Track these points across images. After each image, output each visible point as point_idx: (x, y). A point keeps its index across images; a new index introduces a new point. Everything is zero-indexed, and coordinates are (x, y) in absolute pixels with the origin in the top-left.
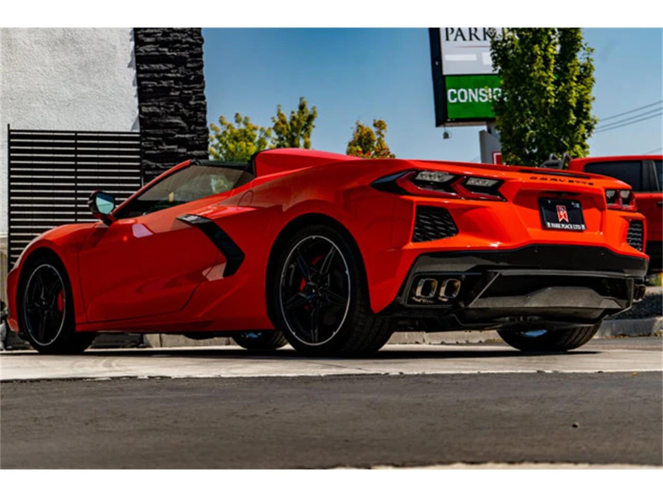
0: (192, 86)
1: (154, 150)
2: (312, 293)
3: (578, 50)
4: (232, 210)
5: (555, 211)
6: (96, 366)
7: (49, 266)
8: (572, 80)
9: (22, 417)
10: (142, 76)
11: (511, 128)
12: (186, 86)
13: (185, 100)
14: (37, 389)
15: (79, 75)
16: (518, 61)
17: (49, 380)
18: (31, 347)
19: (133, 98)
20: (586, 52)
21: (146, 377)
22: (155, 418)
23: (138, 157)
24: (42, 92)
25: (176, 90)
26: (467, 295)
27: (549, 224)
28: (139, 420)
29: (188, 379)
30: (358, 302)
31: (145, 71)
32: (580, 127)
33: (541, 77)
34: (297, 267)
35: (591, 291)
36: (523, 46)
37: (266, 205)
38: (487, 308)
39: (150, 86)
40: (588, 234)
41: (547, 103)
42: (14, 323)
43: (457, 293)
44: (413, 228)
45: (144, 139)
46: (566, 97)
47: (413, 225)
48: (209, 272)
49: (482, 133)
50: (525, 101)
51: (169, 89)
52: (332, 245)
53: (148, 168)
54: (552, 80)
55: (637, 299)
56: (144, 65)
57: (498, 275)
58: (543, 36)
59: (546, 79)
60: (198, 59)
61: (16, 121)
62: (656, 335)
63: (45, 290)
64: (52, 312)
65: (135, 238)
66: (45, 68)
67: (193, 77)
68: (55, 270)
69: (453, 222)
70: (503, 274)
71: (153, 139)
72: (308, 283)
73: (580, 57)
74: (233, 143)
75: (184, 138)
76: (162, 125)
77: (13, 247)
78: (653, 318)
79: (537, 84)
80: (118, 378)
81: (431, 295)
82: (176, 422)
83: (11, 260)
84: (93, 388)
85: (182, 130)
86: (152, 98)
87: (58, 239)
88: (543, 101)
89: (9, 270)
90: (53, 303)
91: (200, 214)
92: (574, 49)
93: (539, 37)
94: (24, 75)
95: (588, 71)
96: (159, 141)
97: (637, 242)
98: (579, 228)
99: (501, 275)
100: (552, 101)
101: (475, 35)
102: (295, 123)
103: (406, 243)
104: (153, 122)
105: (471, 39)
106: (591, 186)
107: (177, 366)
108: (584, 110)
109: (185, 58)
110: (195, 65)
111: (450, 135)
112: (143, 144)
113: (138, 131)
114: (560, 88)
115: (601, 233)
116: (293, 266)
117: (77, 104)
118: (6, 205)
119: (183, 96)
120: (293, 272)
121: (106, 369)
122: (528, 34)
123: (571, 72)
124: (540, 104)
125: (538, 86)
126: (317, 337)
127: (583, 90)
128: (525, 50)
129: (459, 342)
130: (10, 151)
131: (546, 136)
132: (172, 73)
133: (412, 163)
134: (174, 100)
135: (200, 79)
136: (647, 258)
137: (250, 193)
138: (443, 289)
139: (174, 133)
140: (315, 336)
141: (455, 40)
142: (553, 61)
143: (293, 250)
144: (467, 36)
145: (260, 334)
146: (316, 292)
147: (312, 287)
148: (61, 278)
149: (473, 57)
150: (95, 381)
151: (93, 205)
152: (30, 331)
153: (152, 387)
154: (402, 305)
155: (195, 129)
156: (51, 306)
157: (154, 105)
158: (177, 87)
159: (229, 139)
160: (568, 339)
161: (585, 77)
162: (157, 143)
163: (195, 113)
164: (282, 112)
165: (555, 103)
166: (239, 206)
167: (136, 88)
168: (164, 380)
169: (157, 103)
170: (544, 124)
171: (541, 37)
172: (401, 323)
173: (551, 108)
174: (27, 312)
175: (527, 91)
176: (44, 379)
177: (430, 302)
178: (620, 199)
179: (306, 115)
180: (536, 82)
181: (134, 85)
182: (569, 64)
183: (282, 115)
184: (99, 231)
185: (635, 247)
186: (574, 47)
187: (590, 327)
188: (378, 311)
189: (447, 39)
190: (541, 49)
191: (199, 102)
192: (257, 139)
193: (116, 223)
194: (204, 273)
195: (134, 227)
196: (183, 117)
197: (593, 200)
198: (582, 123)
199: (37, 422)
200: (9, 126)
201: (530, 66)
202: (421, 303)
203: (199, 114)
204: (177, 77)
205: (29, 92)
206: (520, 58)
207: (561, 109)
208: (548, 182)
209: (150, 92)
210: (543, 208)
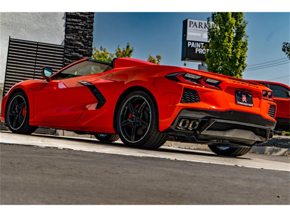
0: (88, 30)
1: (69, 54)
2: (134, 120)
3: (243, 36)
4: (102, 81)
5: (241, 97)
6: (38, 141)
7: (21, 96)
8: (239, 48)
9: (5, 161)
10: (68, 23)
11: (212, 65)
12: (85, 30)
13: (84, 35)
14: (12, 148)
15: (41, 19)
16: (218, 38)
17: (18, 145)
18: (9, 130)
19: (63, 32)
20: (246, 37)
21: (62, 148)
22: (70, 169)
23: (63, 56)
24: (25, 25)
25: (81, 31)
26: (200, 128)
27: (238, 102)
28: (62, 169)
29: (81, 151)
30: (154, 126)
31: (69, 21)
32: (240, 67)
33: (227, 45)
34: (128, 108)
35: (252, 133)
36: (221, 32)
37: (118, 80)
38: (208, 135)
39: (71, 28)
40: (254, 108)
41: (228, 56)
42: (3, 119)
43: (197, 127)
44: (181, 97)
45: (66, 49)
46: (236, 55)
47: (181, 96)
48: (89, 106)
49: (199, 65)
50: (219, 54)
51: (78, 30)
52: (145, 100)
53: (66, 61)
54: (231, 47)
55: (270, 138)
56: (69, 19)
57: (215, 121)
58: (230, 29)
59: (229, 46)
60: (92, 19)
61: (13, 35)
62: (266, 154)
63: (18, 106)
64: (20, 116)
65: (59, 88)
66: (28, 15)
67: (89, 26)
68: (23, 98)
69: (199, 96)
70: (217, 121)
71: (69, 49)
72: (133, 116)
73: (243, 39)
74: (98, 58)
75: (83, 51)
76: (74, 45)
77: (6, 87)
78: (266, 147)
79: (225, 48)
80: (49, 147)
81: (186, 127)
82: (80, 172)
83: (4, 92)
84: (38, 151)
85: (82, 48)
86: (71, 33)
87: (26, 86)
88: (227, 55)
89: (3, 97)
90: (21, 112)
91: (89, 81)
92: (241, 36)
93: (228, 29)
94: (18, 16)
95: (245, 45)
96: (72, 51)
97: (272, 114)
98: (251, 106)
99: (216, 122)
100: (230, 55)
101: (201, 26)
102: (124, 53)
103: (178, 103)
104: (70, 43)
105: (199, 27)
106: (257, 88)
107: (74, 145)
108: (242, 61)
109: (87, 18)
110: (90, 21)
111: (186, 65)
112: (65, 51)
113: (64, 45)
114: (234, 51)
115: (259, 109)
116: (127, 108)
117: (39, 32)
118: (5, 69)
119: (84, 33)
120: (126, 110)
121: (42, 143)
122: (224, 27)
123: (239, 45)
124: (225, 56)
125: (225, 49)
126: (134, 139)
127: (242, 52)
128: (222, 34)
129: (186, 148)
130: (9, 47)
131: (226, 69)
132: (80, 24)
133: (184, 69)
134: (80, 35)
135: (92, 27)
136: (276, 122)
137: (111, 75)
138: (191, 125)
139: (78, 48)
140: (133, 139)
141: (193, 27)
142: (232, 40)
143: (127, 101)
144: (198, 26)
145: (106, 135)
146: (136, 119)
147: (134, 117)
148: (25, 102)
149: (199, 35)
150: (39, 148)
151: (43, 73)
152: (9, 123)
153: (65, 153)
154: (173, 130)
155: (87, 48)
156: (20, 113)
157: (72, 36)
158: (82, 29)
159: (97, 56)
160: (238, 152)
161: (244, 47)
162: (71, 52)
163: (88, 41)
164: (120, 48)
165: (231, 56)
166: (106, 79)
167: (65, 28)
168: (70, 151)
169: (73, 35)
170: (226, 64)
171: (229, 29)
172: (170, 137)
173: (229, 58)
174: (9, 115)
175: (220, 50)
176: (15, 144)
177: (184, 129)
178: (268, 96)
179: (129, 50)
180: (225, 47)
181: (64, 26)
182: (239, 42)
183: (120, 49)
184: (43, 84)
185: (271, 116)
186: (241, 35)
187: (247, 148)
188: (162, 131)
189: (190, 26)
190: (228, 34)
191: (90, 37)
192: (108, 57)
193: (51, 81)
194: (87, 107)
195: (59, 84)
196: (83, 42)
197: (257, 94)
198: (241, 66)
199: (12, 165)
200: (10, 36)
201: (223, 40)
202: (180, 129)
203: (90, 42)
204: (82, 25)
205: (20, 24)
206: (219, 37)
207: (234, 59)
208: (240, 84)
209: (70, 30)
210: (236, 95)
